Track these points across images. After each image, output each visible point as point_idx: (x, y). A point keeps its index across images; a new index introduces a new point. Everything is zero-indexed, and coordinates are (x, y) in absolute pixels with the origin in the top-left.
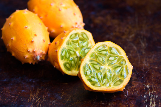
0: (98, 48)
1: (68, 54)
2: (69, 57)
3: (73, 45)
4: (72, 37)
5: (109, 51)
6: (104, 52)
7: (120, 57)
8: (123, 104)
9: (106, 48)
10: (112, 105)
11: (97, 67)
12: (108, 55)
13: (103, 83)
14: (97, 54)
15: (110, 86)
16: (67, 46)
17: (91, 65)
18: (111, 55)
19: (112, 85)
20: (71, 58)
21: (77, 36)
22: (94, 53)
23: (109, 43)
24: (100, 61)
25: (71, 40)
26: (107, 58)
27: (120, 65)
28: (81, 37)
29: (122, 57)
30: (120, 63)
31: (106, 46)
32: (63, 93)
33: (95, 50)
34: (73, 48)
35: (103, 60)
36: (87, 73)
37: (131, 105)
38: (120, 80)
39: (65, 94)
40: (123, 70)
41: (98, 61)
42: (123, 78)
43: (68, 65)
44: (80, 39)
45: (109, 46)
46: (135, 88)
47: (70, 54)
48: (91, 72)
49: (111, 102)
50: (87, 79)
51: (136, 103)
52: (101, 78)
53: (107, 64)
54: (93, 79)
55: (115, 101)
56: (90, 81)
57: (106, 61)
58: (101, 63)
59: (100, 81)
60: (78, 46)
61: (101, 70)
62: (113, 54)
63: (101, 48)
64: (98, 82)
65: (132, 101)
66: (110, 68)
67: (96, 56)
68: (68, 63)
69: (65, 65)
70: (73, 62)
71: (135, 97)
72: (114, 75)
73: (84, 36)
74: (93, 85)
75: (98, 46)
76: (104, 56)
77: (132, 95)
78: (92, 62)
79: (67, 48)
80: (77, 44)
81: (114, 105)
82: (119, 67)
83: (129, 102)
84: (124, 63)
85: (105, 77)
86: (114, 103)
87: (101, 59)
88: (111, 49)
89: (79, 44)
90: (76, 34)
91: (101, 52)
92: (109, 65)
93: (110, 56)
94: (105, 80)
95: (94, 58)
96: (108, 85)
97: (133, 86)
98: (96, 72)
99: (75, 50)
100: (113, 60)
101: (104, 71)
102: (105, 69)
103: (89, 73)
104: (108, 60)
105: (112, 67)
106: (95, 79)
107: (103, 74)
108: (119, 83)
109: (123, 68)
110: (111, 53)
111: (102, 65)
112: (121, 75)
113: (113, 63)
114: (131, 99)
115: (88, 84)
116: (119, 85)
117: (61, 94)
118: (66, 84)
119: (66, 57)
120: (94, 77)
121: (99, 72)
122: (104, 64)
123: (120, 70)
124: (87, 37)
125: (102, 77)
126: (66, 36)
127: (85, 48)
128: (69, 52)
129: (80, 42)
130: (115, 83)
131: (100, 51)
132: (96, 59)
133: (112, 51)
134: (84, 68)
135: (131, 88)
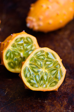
0: (37, 53)
1: (12, 55)
2: (14, 57)
3: (17, 47)
4: (17, 41)
5: (46, 56)
6: (42, 57)
7: (55, 61)
8: (57, 101)
9: (44, 53)
10: (48, 103)
11: (36, 70)
12: (45, 60)
13: (40, 84)
14: (36, 59)
15: (46, 86)
16: (13, 48)
17: (30, 68)
18: (48, 59)
19: (48, 86)
20: (15, 58)
21: (23, 40)
22: (33, 57)
23: (46, 49)
24: (38, 65)
25: (16, 43)
26: (44, 62)
27: (56, 69)
28: (26, 40)
29: (57, 61)
30: (55, 67)
31: (44, 51)
32: (7, 89)
33: (34, 55)
34: (17, 50)
35: (41, 64)
36: (27, 75)
37: (64, 103)
38: (55, 81)
39: (9, 90)
40: (57, 73)
41: (36, 64)
42: (57, 80)
43: (12, 64)
44: (25, 43)
45: (47, 52)
46: (68, 85)
47: (15, 55)
48: (30, 75)
49: (47, 100)
50: (27, 80)
51: (68, 101)
52: (38, 80)
53: (44, 67)
54: (32, 81)
55: (51, 98)
56: (29, 82)
57: (43, 65)
58: (39, 67)
59: (38, 82)
60: (22, 49)
61: (39, 73)
62: (49, 58)
63: (39, 53)
64: (36, 83)
65: (65, 98)
66: (46, 71)
67: (35, 60)
68: (12, 63)
69: (9, 64)
70: (16, 62)
71: (68, 94)
72: (50, 78)
73: (29, 40)
74: (32, 85)
75: (37, 52)
76: (42, 60)
77: (65, 93)
78: (32, 66)
79: (11, 50)
80: (22, 47)
81: (50, 103)
82: (54, 70)
83: (62, 99)
84: (58, 66)
85: (42, 79)
86: (49, 100)
87: (39, 63)
88: (47, 54)
89: (23, 47)
90: (21, 38)
91: (39, 57)
92: (46, 68)
93: (47, 61)
94: (42, 82)
95: (33, 62)
96: (45, 86)
97: (66, 83)
98: (35, 74)
99: (19, 52)
100: (50, 64)
101: (41, 74)
102: (42, 72)
103: (28, 75)
104: (45, 64)
105: (49, 70)
106: (34, 80)
107: (40, 76)
108: (54, 84)
109: (57, 71)
110: (48, 58)
111: (40, 68)
112: (56, 77)
113: (49, 67)
114: (64, 97)
115: (28, 85)
116: (54, 86)
117: (5, 90)
118: (10, 80)
119: (10, 57)
120: (33, 79)
121: (37, 75)
122: (42, 67)
123: (55, 73)
124: (32, 41)
125: (40, 78)
126: (12, 40)
127: (29, 51)
128: (14, 53)
129: (25, 45)
130: (50, 84)
131: (38, 55)
132: (35, 63)
133: (48, 56)
134: (25, 71)
135: (65, 85)
